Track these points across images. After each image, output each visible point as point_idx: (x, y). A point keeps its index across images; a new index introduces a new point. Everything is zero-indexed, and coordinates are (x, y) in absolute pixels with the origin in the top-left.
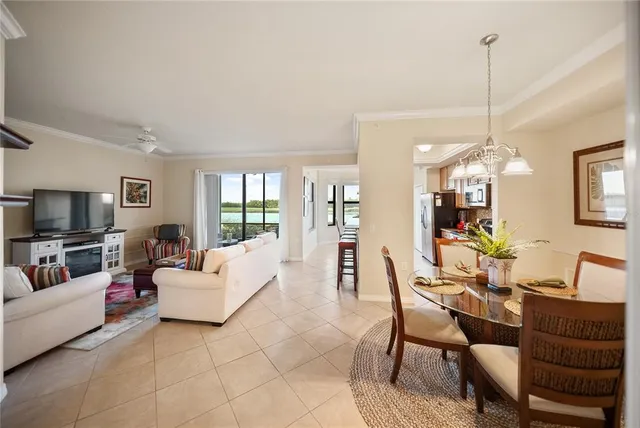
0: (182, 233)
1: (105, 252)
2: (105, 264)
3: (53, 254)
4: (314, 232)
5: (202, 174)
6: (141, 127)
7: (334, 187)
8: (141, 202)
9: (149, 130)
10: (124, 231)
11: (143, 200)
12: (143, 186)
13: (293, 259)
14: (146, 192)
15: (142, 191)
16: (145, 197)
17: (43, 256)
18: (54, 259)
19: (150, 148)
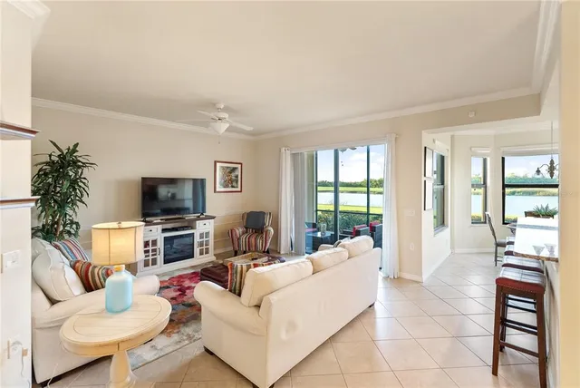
0: (268, 221)
1: (197, 239)
2: (197, 250)
3: (154, 238)
4: (446, 233)
5: (288, 152)
6: (214, 105)
7: (485, 161)
8: (233, 187)
9: (222, 107)
10: (213, 218)
11: (234, 184)
12: (234, 169)
13: (407, 276)
14: (237, 177)
15: (233, 175)
16: (237, 182)
17: (147, 240)
18: (154, 243)
19: (223, 127)
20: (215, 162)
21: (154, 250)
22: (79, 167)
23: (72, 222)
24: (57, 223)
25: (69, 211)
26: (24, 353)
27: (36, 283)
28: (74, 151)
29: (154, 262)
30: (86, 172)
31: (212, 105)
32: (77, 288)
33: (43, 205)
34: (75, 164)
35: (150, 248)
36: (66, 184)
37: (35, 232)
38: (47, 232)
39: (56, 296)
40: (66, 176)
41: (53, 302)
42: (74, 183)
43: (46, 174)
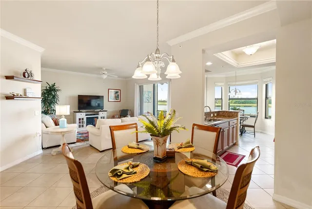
0: (129, 113)
3: (83, 117)
7: (222, 88)
9: (105, 69)
10: (107, 111)
17: (80, 118)
18: (83, 119)
19: (105, 77)
20: (109, 89)
21: (82, 122)
22: (56, 91)
23: (53, 110)
24: (48, 110)
25: (53, 106)
26: (40, 136)
27: (42, 122)
28: (54, 85)
29: (83, 126)
30: (58, 93)
31: (101, 69)
32: (53, 124)
33: (44, 104)
34: (54, 90)
35: (81, 121)
36: (52, 97)
37: (42, 112)
38: (45, 112)
39: (48, 126)
40: (51, 94)
41: (47, 127)
42: (54, 97)
43: (45, 93)
